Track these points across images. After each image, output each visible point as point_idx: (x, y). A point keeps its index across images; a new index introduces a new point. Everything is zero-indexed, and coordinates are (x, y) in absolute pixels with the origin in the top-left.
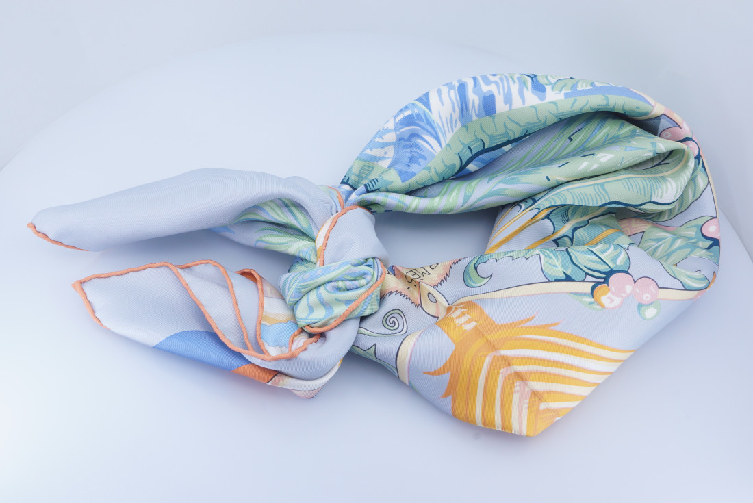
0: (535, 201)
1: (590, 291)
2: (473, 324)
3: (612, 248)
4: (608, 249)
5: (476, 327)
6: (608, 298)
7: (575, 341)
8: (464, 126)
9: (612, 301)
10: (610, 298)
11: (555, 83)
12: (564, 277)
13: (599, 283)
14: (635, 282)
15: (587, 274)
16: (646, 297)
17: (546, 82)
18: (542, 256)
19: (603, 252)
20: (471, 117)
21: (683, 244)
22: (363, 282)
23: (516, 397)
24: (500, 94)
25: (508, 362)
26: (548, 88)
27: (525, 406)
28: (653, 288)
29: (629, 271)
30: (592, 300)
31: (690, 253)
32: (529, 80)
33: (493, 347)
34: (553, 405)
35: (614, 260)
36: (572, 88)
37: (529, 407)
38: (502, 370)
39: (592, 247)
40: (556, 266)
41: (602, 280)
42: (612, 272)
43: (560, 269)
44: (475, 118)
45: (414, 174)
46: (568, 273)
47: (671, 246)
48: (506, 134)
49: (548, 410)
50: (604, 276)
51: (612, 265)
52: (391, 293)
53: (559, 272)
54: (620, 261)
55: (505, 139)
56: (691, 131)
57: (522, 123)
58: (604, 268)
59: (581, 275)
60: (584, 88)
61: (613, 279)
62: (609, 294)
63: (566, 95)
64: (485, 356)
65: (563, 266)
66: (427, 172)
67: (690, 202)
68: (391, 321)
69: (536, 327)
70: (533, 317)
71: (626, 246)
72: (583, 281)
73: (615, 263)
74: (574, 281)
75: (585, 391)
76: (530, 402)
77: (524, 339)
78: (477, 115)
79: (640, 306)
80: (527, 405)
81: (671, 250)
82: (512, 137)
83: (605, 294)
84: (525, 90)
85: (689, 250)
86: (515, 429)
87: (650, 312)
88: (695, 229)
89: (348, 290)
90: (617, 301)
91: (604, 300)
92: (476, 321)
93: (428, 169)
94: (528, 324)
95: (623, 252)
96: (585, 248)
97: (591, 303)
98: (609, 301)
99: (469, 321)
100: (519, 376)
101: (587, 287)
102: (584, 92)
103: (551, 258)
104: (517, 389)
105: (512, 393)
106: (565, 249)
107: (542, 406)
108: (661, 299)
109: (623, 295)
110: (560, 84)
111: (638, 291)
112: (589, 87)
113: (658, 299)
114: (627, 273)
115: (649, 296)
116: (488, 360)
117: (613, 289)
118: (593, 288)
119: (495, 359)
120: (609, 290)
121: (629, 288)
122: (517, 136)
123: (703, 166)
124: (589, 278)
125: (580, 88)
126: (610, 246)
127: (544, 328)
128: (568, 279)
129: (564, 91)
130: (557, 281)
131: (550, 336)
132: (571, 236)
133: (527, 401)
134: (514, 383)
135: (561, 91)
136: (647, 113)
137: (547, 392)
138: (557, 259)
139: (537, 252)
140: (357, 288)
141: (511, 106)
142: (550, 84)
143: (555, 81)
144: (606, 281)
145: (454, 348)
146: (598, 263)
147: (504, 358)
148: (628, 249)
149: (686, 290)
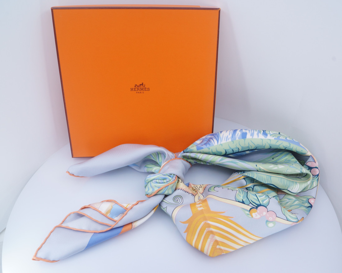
0: (244, 172)
1: (249, 210)
2: (202, 208)
3: (265, 196)
4: (262, 196)
5: (202, 209)
6: (255, 214)
7: (237, 226)
8: (232, 141)
9: (256, 216)
10: (256, 215)
11: (272, 134)
12: (242, 201)
13: (253, 208)
14: (268, 212)
15: (250, 203)
16: (270, 219)
17: (269, 133)
18: (238, 191)
19: (260, 197)
20: (236, 138)
21: (298, 203)
22: (165, 181)
23: (209, 240)
24: (249, 133)
25: (209, 226)
26: (269, 135)
27: (211, 245)
28: (274, 216)
29: (267, 207)
30: (249, 213)
31: (298, 208)
32: (262, 131)
33: (205, 219)
34: (222, 248)
35: (263, 201)
36: (278, 137)
37: (213, 245)
38: (207, 228)
39: (257, 194)
40: (240, 196)
41: (255, 207)
42: (260, 205)
43: (242, 198)
44: (237, 139)
45: (202, 148)
46: (244, 200)
47: (293, 203)
48: (248, 147)
49: (220, 249)
50: (257, 206)
51: (261, 203)
52: (179, 189)
53: (241, 199)
54: (265, 202)
55: (248, 149)
56: (319, 165)
57: (256, 144)
58: (258, 203)
59: (248, 202)
60: (282, 138)
61: (260, 208)
62: (256, 213)
63: (275, 139)
64: (202, 221)
65: (243, 197)
66: (208, 149)
67: (308, 189)
68: (177, 199)
69: (225, 216)
70: (224, 212)
71: (270, 197)
72: (248, 205)
73: (263, 202)
74: (245, 204)
75: (238, 247)
76: (213, 244)
77: (218, 219)
78: (238, 138)
79: (267, 221)
80: (212, 245)
81: (292, 205)
82: (250, 148)
83: (254, 212)
84: (260, 134)
85: (299, 206)
86: (205, 252)
87: (271, 225)
88: (306, 199)
89: (160, 183)
90: (258, 216)
91: (254, 214)
92: (203, 207)
93: (209, 149)
94: (222, 214)
95: (268, 199)
96: (255, 193)
97: (248, 214)
98: (255, 215)
99: (200, 207)
100: (212, 232)
101: (249, 208)
102: (282, 140)
103: (240, 193)
104: (210, 237)
105: (208, 238)
106: (247, 191)
107: (218, 247)
108: (277, 221)
109: (262, 215)
110: (274, 135)
111: (268, 215)
112: (284, 139)
113: (275, 221)
114: (266, 207)
115: (272, 218)
116: (203, 223)
117: (258, 212)
118: (251, 209)
119: (205, 223)
120: (257, 212)
121: (265, 213)
122: (252, 148)
123: (318, 179)
124: (251, 205)
125: (281, 138)
126: (264, 195)
127: (227, 218)
128: (243, 202)
129: (274, 137)
130: (239, 202)
131: (228, 221)
132: (253, 188)
133: (213, 243)
134: (210, 235)
135: (273, 137)
136: (305, 154)
137: (221, 242)
138: (242, 194)
139: (237, 189)
140: (162, 183)
141: (253, 137)
142: (270, 134)
143: (272, 133)
144: (257, 208)
145: (192, 215)
146: (256, 200)
147: (209, 224)
148: (271, 199)
149: (287, 220)
